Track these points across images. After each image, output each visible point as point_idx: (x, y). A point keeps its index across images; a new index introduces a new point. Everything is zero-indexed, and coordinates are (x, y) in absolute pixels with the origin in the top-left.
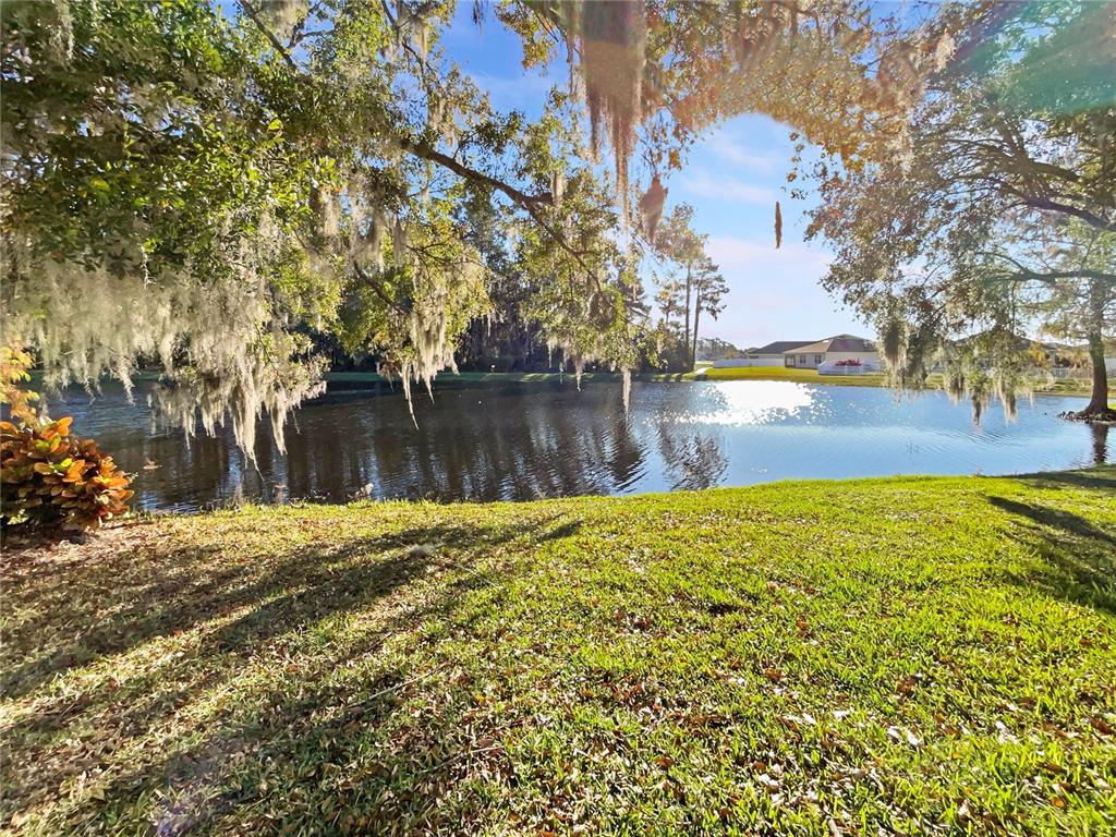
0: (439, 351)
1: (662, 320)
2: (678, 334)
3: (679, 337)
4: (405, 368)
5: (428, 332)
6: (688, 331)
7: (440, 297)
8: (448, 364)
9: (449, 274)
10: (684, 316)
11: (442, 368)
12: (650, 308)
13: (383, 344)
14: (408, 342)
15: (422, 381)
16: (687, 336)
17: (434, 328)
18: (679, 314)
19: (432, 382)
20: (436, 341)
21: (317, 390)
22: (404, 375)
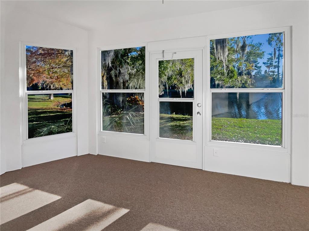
0: (189, 85)
1: (266, 71)
2: (274, 75)
3: (274, 76)
4: (180, 88)
5: (187, 81)
6: (279, 74)
7: (189, 73)
8: (191, 88)
9: (191, 68)
10: (277, 69)
11: (189, 89)
12: (261, 67)
13: (176, 83)
14: (181, 83)
15: (184, 92)
16: (278, 76)
17: (188, 80)
18: (275, 68)
19: (187, 92)
20: (188, 83)
21: (162, 93)
22: (180, 90)
